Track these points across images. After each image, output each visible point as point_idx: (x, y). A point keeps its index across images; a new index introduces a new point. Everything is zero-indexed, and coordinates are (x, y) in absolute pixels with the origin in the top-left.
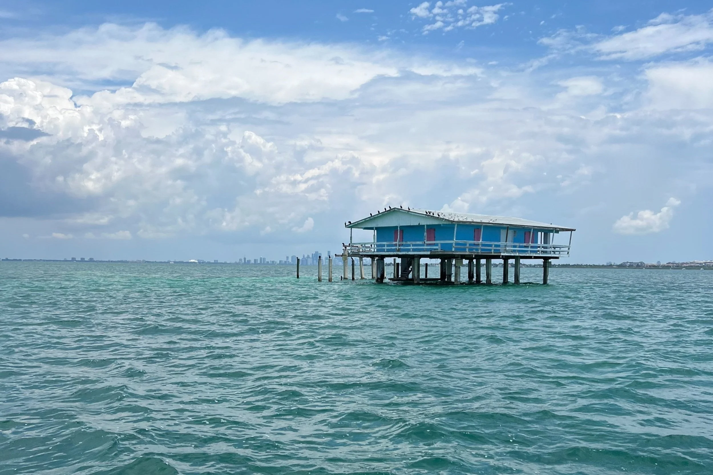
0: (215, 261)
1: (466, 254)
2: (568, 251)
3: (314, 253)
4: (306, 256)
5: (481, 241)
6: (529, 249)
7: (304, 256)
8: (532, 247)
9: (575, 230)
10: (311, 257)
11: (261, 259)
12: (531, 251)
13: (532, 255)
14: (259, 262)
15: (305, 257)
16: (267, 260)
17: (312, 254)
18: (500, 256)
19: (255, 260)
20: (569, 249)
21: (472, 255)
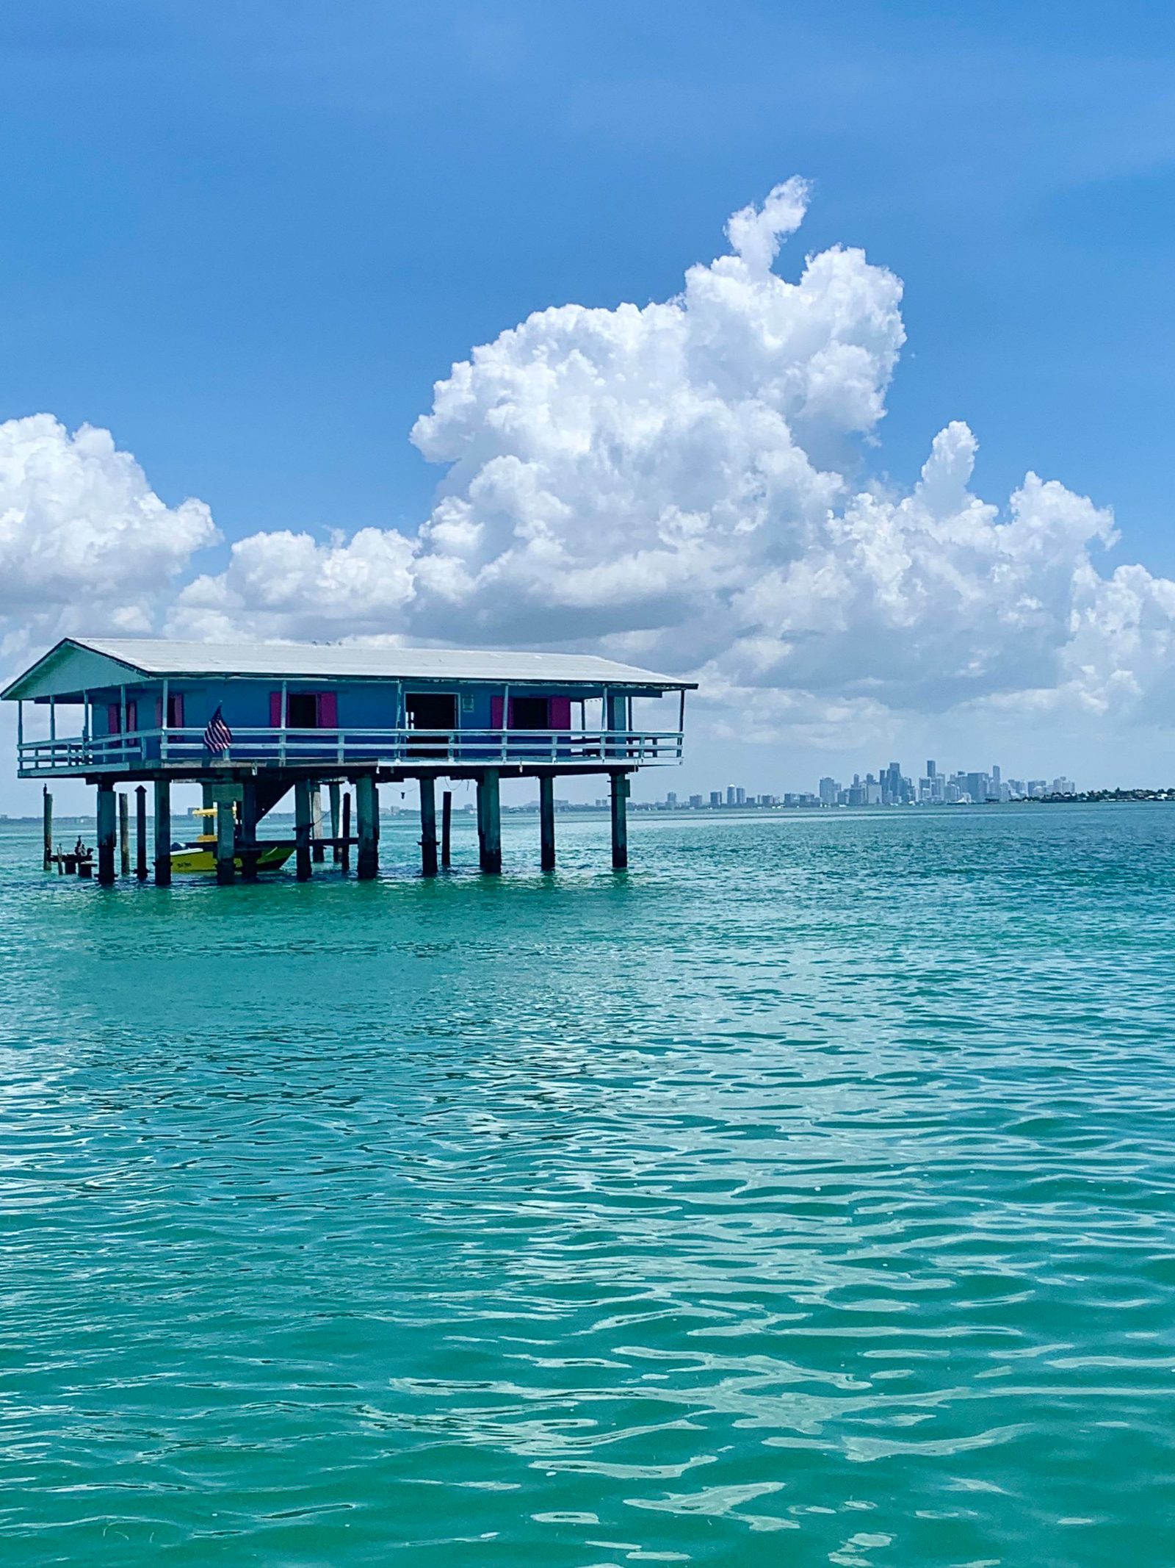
0: (598, 802)
1: (223, 766)
2: (679, 747)
3: (886, 768)
4: (862, 778)
5: (283, 728)
6: (504, 745)
7: (856, 779)
8: (512, 740)
9: (695, 687)
10: (878, 781)
11: (730, 789)
12: (511, 753)
13: (517, 763)
14: (725, 801)
15: (860, 780)
16: (748, 795)
17: (882, 772)
18: (375, 768)
19: (714, 796)
20: (680, 741)
21: (250, 769)
